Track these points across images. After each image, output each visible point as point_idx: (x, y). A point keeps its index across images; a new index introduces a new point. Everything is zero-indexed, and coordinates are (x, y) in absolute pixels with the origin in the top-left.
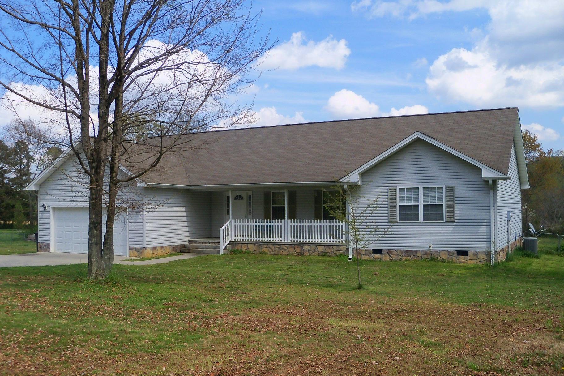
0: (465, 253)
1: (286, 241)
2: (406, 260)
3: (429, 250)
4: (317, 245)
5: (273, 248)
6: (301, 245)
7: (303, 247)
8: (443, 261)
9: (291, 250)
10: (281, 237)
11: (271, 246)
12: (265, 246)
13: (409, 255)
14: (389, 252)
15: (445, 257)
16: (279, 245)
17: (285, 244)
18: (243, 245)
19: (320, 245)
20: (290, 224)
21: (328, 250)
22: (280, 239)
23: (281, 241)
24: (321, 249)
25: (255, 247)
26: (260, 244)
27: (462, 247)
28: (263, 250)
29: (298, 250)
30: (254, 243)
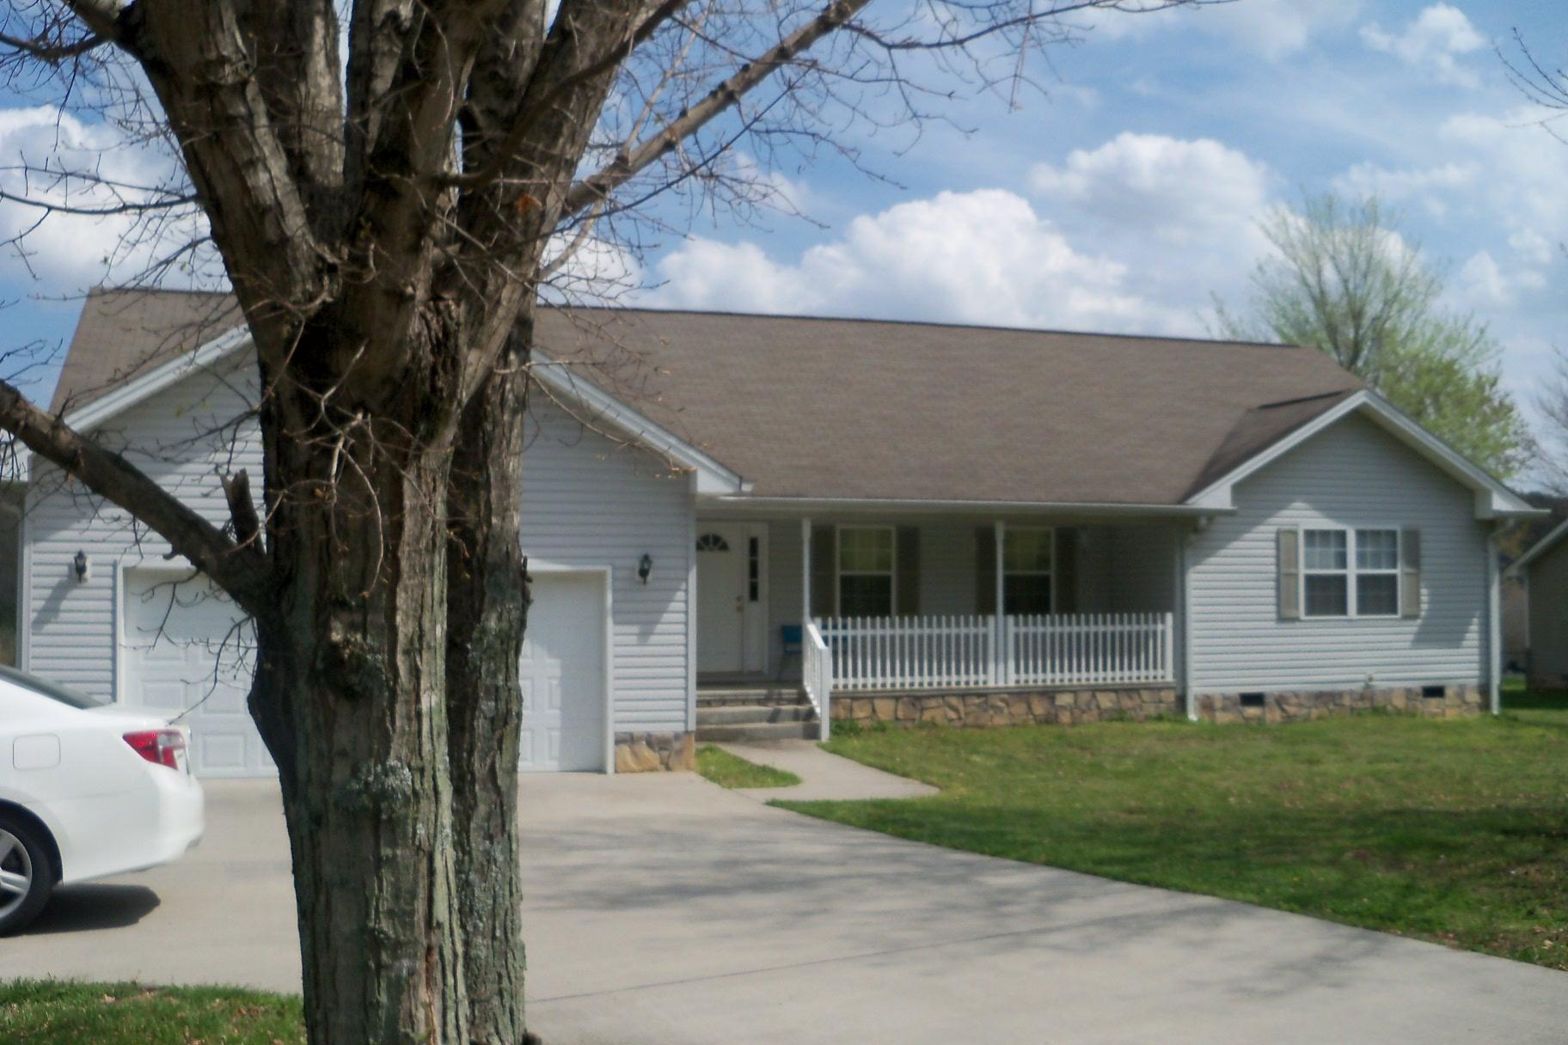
0: (1435, 692)
1: (1001, 684)
2: (1320, 718)
3: (1368, 687)
4: (1095, 690)
5: (961, 708)
6: (1049, 694)
7: (1052, 699)
8: (1399, 712)
9: (1019, 709)
10: (985, 671)
11: (954, 701)
12: (933, 703)
13: (1326, 704)
14: (1281, 700)
15: (1399, 702)
16: (979, 695)
17: (998, 692)
18: (856, 705)
19: (1105, 689)
20: (1012, 630)
21: (1127, 702)
22: (981, 677)
23: (985, 683)
24: (1106, 701)
25: (900, 707)
26: (916, 699)
27: (1432, 674)
28: (927, 716)
29: (1039, 708)
30: (896, 697)
